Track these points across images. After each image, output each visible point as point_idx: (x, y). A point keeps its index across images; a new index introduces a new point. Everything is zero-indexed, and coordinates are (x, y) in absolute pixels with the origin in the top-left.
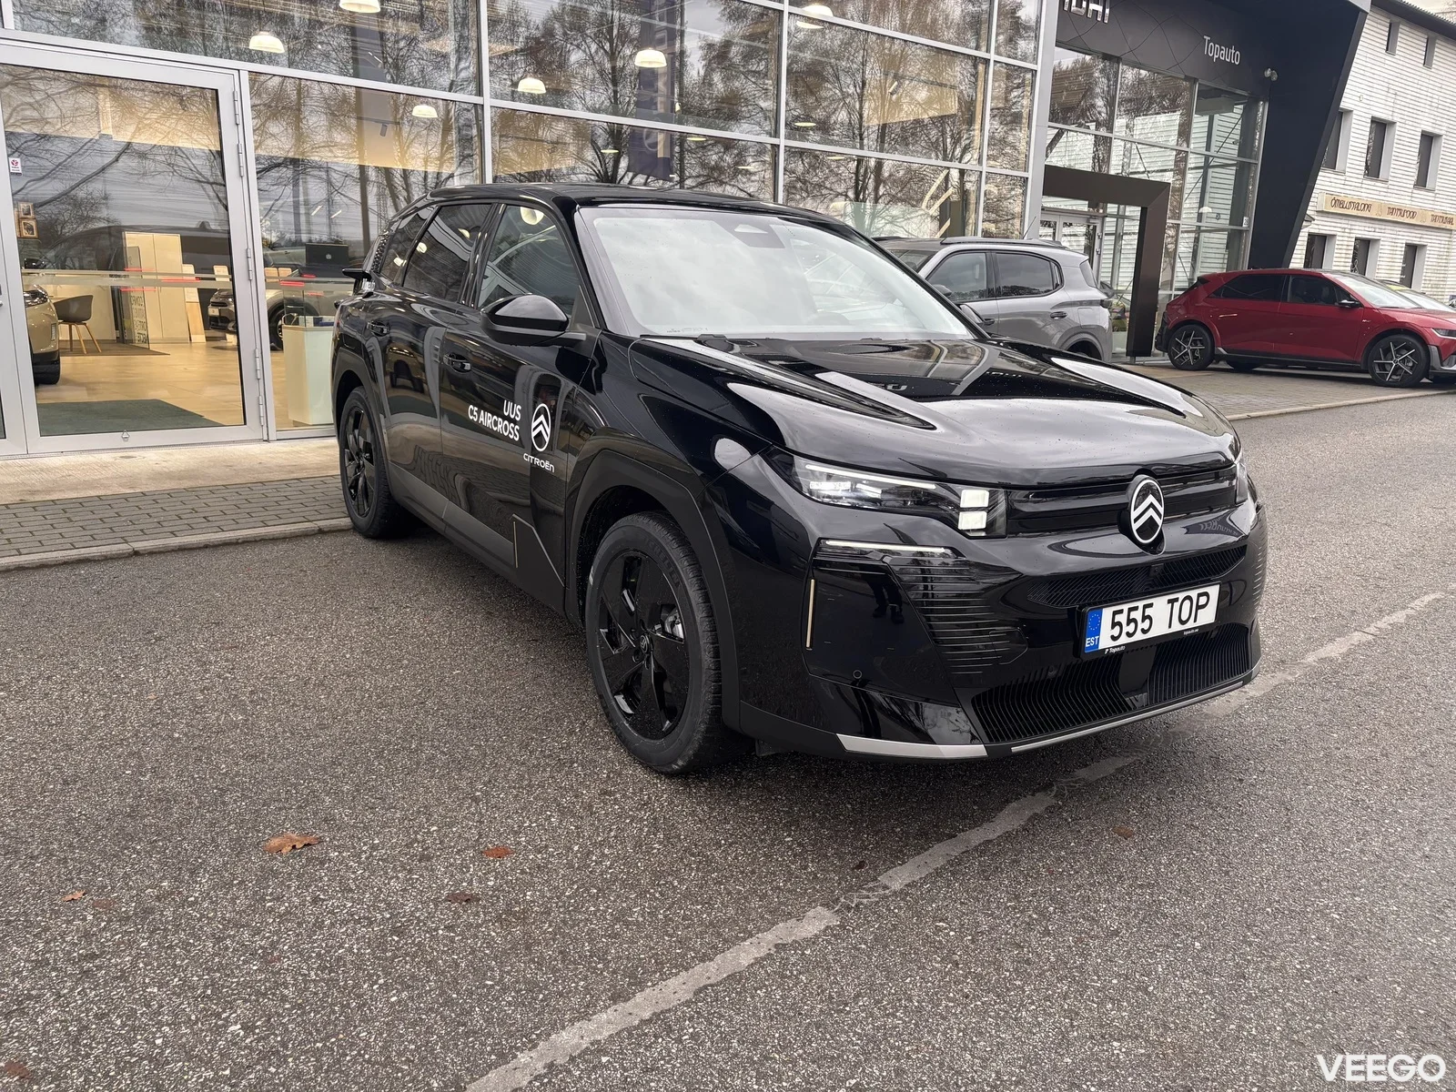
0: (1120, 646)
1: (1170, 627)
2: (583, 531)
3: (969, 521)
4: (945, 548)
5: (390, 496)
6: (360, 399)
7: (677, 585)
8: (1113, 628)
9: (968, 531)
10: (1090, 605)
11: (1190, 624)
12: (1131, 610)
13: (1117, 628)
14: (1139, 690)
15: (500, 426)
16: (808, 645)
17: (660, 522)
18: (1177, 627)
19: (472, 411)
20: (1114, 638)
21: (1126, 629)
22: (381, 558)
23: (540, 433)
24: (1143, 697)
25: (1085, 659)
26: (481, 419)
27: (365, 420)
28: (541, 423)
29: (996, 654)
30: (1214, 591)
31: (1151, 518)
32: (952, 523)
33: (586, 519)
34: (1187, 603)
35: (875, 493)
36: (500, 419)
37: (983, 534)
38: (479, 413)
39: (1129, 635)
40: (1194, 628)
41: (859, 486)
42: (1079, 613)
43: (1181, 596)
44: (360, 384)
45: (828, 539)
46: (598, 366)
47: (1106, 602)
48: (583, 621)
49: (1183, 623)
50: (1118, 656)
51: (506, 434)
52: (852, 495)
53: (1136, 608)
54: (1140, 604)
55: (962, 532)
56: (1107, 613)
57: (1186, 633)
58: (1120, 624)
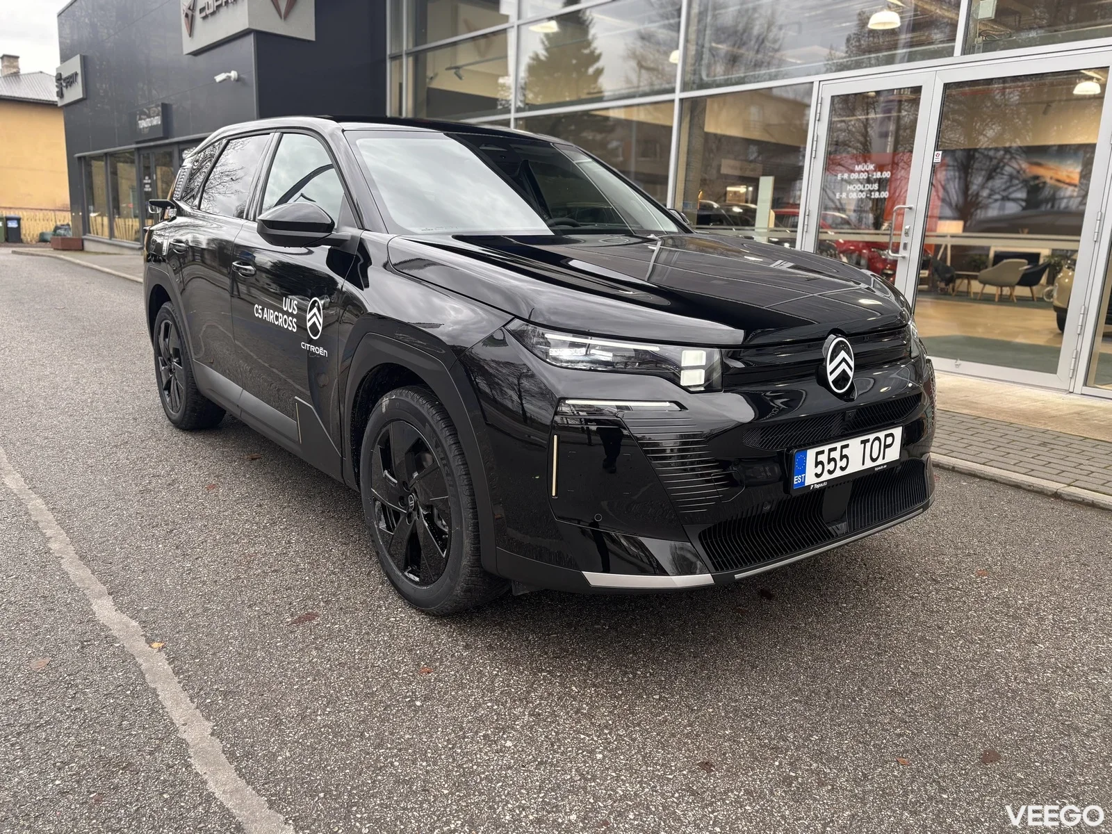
0: (822, 482)
1: (863, 464)
2: (354, 407)
10: (796, 447)
11: (880, 462)
14: (840, 520)
15: (280, 320)
16: (554, 494)
18: (869, 464)
20: (818, 476)
21: (827, 467)
23: (314, 323)
24: (843, 526)
25: (794, 495)
26: (266, 316)
28: (315, 314)
29: (718, 493)
30: (897, 432)
31: (844, 371)
34: (877, 443)
39: (830, 472)
40: (883, 465)
42: (787, 456)
43: (872, 437)
49: (873, 460)
50: (822, 490)
51: (286, 327)
57: (876, 469)
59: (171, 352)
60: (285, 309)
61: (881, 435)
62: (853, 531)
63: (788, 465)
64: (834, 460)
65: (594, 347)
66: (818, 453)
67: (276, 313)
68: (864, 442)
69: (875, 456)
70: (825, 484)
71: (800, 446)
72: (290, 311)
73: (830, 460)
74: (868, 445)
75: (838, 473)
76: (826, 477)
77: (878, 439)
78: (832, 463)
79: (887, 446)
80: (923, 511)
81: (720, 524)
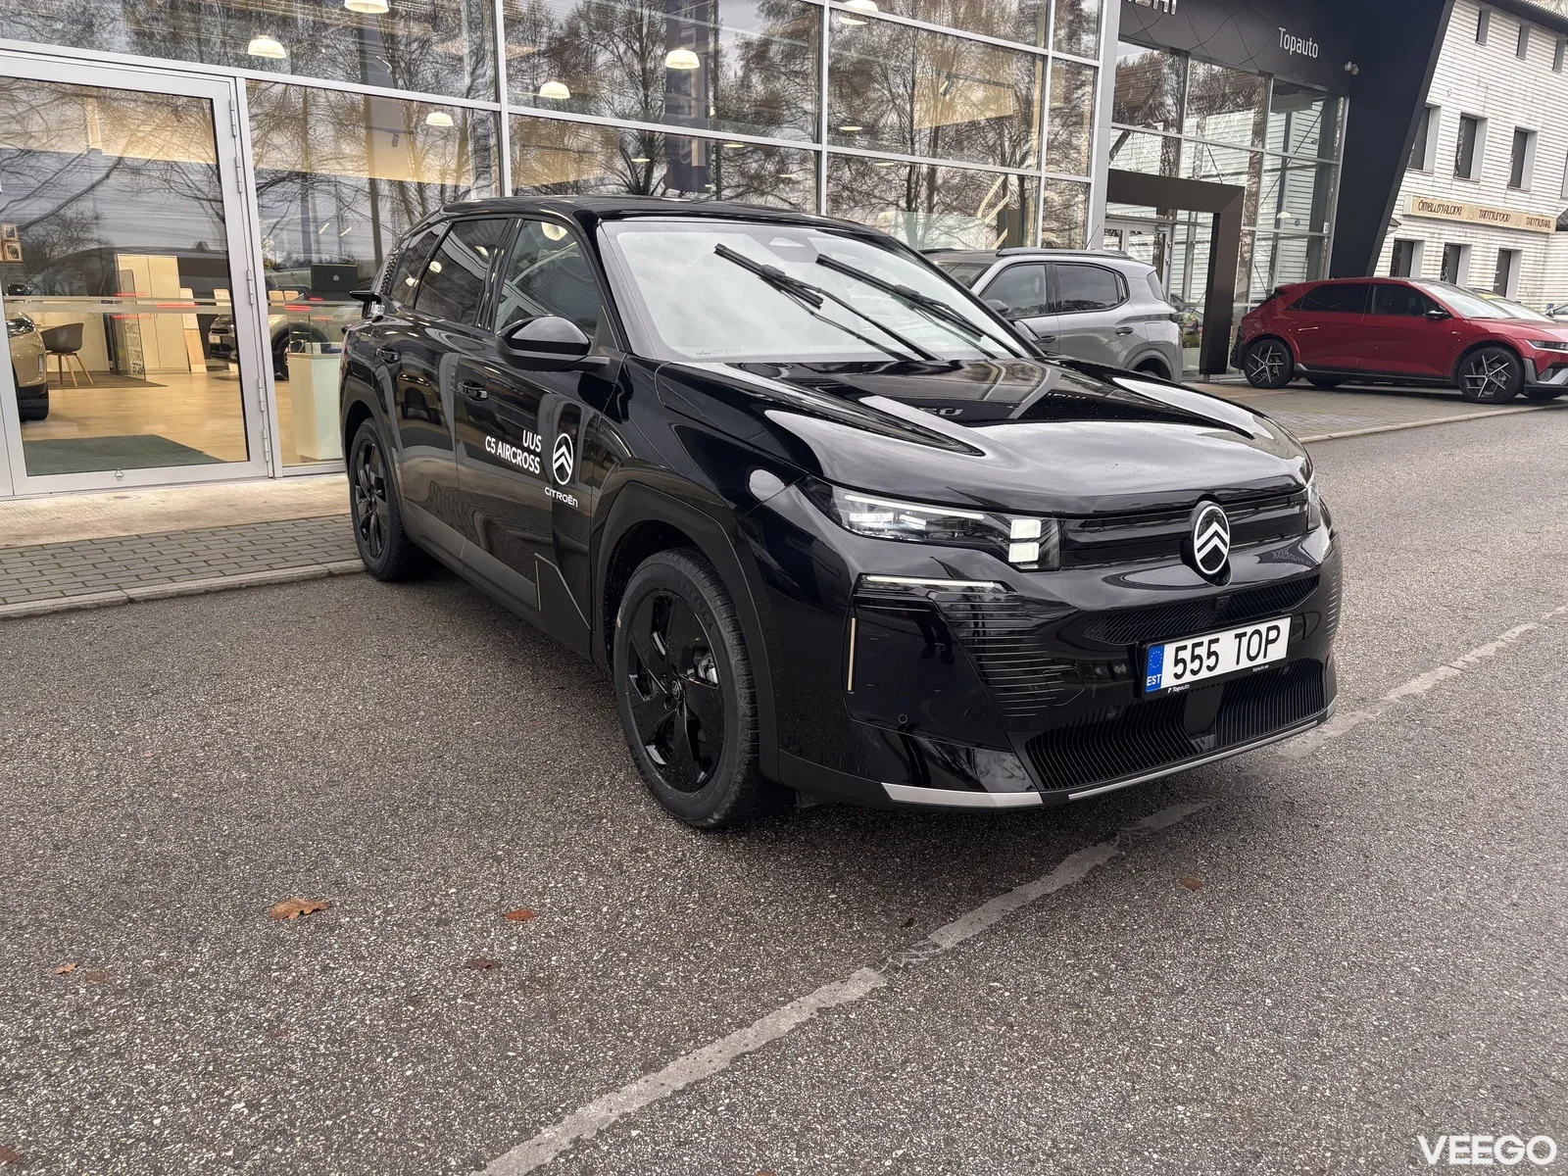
1: (1238, 663)
2: (609, 570)
3: (1020, 553)
4: (995, 582)
5: (404, 535)
6: (372, 433)
7: (709, 626)
8: (1176, 665)
9: (1019, 563)
10: (1151, 641)
11: (1260, 660)
12: (1195, 646)
13: (1181, 665)
14: (1207, 731)
15: (519, 458)
16: (850, 688)
17: (691, 558)
18: (1245, 663)
19: (489, 443)
20: (1177, 676)
22: (396, 601)
23: (562, 465)
24: (1210, 739)
25: (1146, 700)
26: (499, 451)
27: (376, 453)
28: (563, 454)
29: (1050, 694)
31: (1216, 547)
32: (1002, 555)
33: (612, 557)
35: (919, 524)
36: (519, 451)
37: (1036, 567)
38: (497, 444)
41: (902, 517)
42: (1140, 649)
44: (370, 415)
45: (869, 574)
46: (623, 392)
47: (1168, 637)
48: (612, 667)
51: (526, 467)
52: (895, 526)
53: (1201, 644)
54: (1206, 639)
55: (1013, 565)
56: (1169, 650)
57: (1255, 670)
58: (1183, 661)
59: (373, 483)
60: (526, 445)
61: (1263, 627)
62: (1222, 743)
63: (1141, 663)
64: (1199, 657)
65: (904, 512)
66: (1178, 649)
67: (514, 449)
68: (1239, 636)
69: (1253, 654)
70: (1186, 687)
71: (1157, 640)
72: (532, 448)
73: (1194, 658)
74: (1245, 640)
75: (1204, 674)
76: (1188, 678)
77: (1258, 632)
78: (1197, 662)
79: (1269, 642)
80: (1318, 724)
81: (1052, 732)
